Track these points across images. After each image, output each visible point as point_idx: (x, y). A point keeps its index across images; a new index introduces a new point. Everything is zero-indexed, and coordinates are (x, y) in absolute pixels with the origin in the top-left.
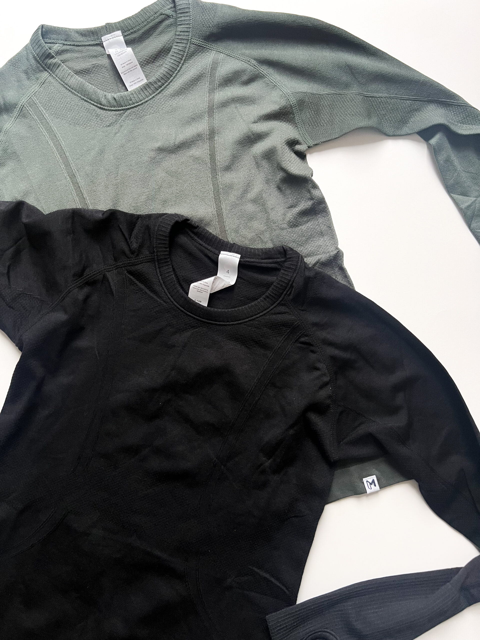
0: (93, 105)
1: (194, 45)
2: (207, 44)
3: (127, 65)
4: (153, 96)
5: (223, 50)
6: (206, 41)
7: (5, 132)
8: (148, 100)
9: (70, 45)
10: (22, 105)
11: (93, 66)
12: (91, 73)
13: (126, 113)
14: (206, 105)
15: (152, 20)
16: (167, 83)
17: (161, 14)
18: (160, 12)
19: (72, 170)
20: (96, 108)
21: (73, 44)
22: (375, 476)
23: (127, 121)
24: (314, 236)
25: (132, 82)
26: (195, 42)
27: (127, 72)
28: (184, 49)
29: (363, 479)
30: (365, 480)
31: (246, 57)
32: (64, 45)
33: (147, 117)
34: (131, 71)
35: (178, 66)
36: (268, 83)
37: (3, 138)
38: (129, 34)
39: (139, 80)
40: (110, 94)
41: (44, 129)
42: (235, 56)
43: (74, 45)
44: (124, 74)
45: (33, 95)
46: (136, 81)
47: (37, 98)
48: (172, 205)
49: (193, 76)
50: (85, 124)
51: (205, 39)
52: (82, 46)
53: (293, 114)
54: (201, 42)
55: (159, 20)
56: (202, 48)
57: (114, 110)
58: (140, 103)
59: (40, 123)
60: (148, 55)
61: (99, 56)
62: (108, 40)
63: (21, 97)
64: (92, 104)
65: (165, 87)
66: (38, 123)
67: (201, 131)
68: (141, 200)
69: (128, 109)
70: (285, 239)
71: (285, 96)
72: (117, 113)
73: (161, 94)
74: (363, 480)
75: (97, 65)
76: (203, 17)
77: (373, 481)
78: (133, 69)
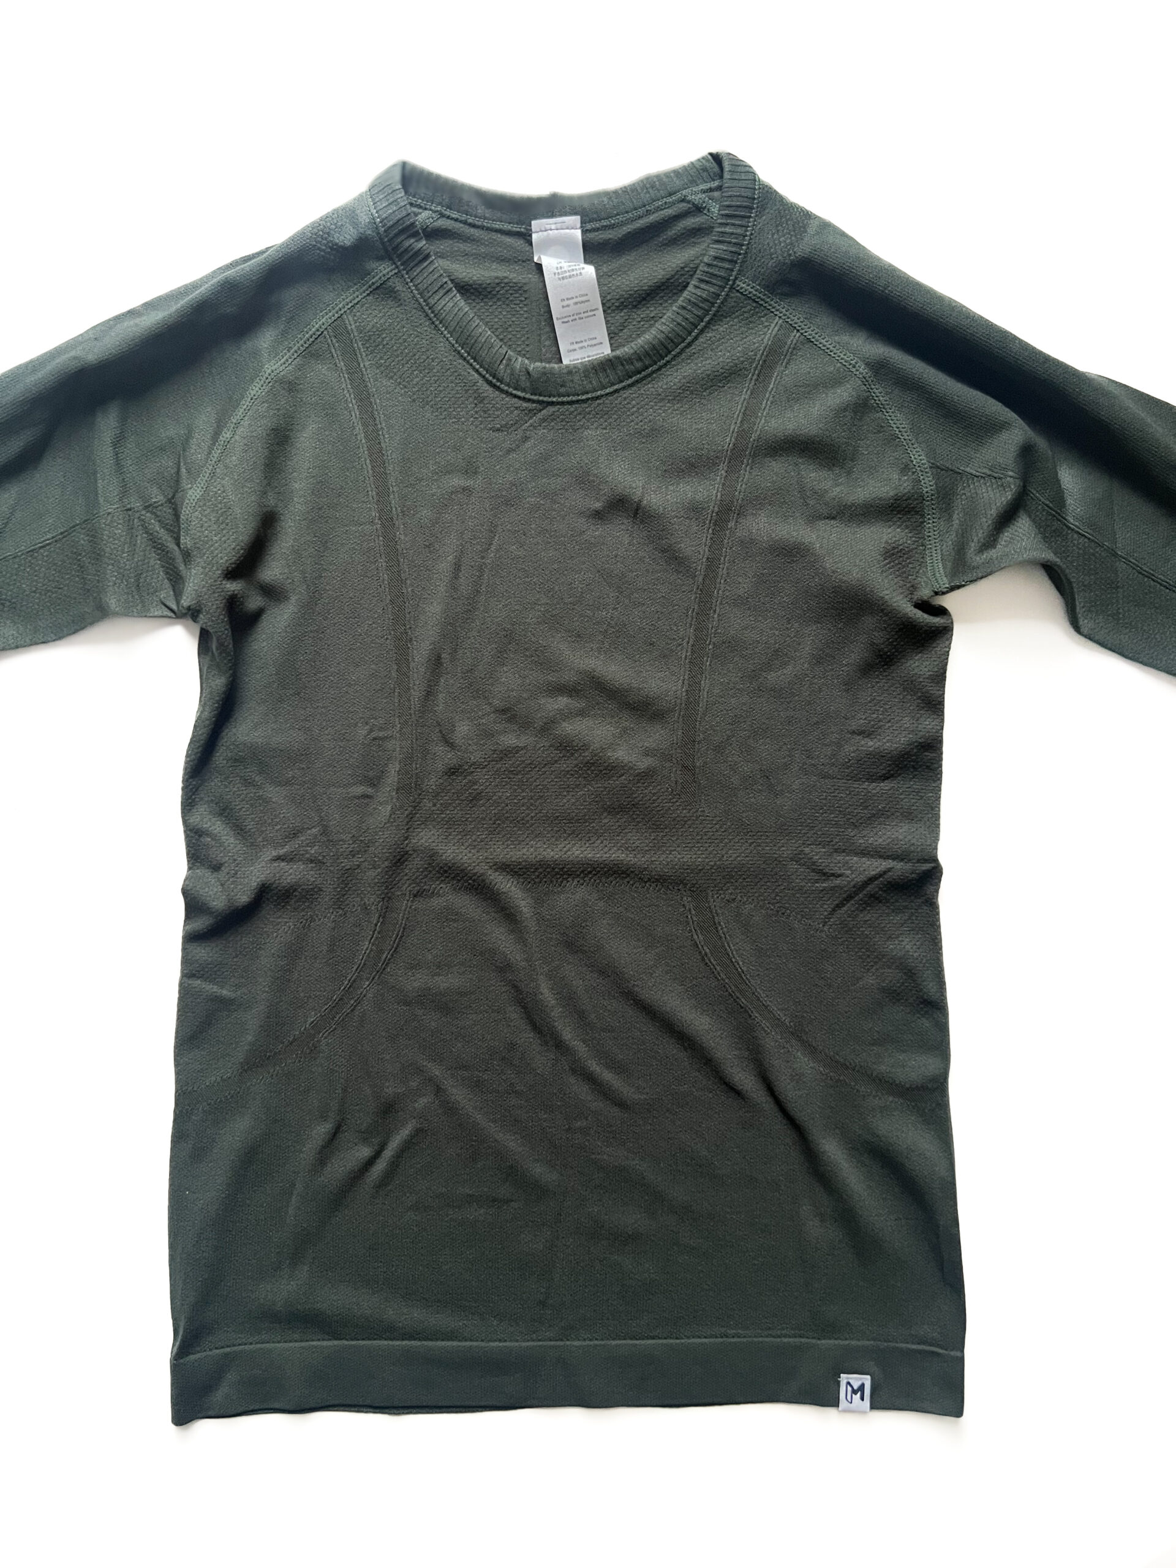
0: (477, 371)
1: (738, 294)
2: (768, 300)
3: (576, 303)
4: (616, 387)
5: (800, 324)
6: (768, 291)
7: (267, 378)
8: (602, 396)
9: (456, 220)
10: (318, 330)
11: (497, 281)
12: (489, 296)
13: (544, 412)
14: (728, 442)
15: (659, 209)
16: (655, 367)
17: (683, 201)
18: (682, 194)
19: (391, 508)
20: (481, 381)
21: (463, 219)
22: (869, 1377)
23: (541, 431)
24: (889, 813)
25: (576, 343)
26: (742, 288)
27: (570, 319)
28: (714, 298)
29: (842, 1375)
30: (844, 1378)
31: (848, 354)
32: (442, 215)
33: (590, 432)
34: (580, 318)
35: (690, 333)
36: (881, 426)
37: (260, 391)
38: (597, 230)
39: (594, 342)
40: (520, 359)
41: (352, 396)
42: (824, 346)
43: (465, 223)
44: (563, 322)
45: (348, 311)
46: (585, 344)
47: (356, 318)
48: (592, 650)
49: (718, 368)
50: (445, 410)
51: (766, 287)
52: (482, 228)
53: (923, 516)
54: (756, 291)
55: (674, 213)
56: (754, 305)
57: (519, 398)
58: (584, 397)
59: (348, 381)
60: (628, 289)
61: (516, 262)
62: (546, 231)
63: (321, 312)
64: (474, 368)
65: (650, 375)
66: (343, 379)
67: (701, 499)
68: (526, 618)
69: (552, 404)
70: (824, 799)
71: (914, 470)
72: (525, 405)
73: (633, 388)
74: (840, 1377)
75: (506, 281)
76: (776, 236)
77: (862, 1388)
78: (586, 315)
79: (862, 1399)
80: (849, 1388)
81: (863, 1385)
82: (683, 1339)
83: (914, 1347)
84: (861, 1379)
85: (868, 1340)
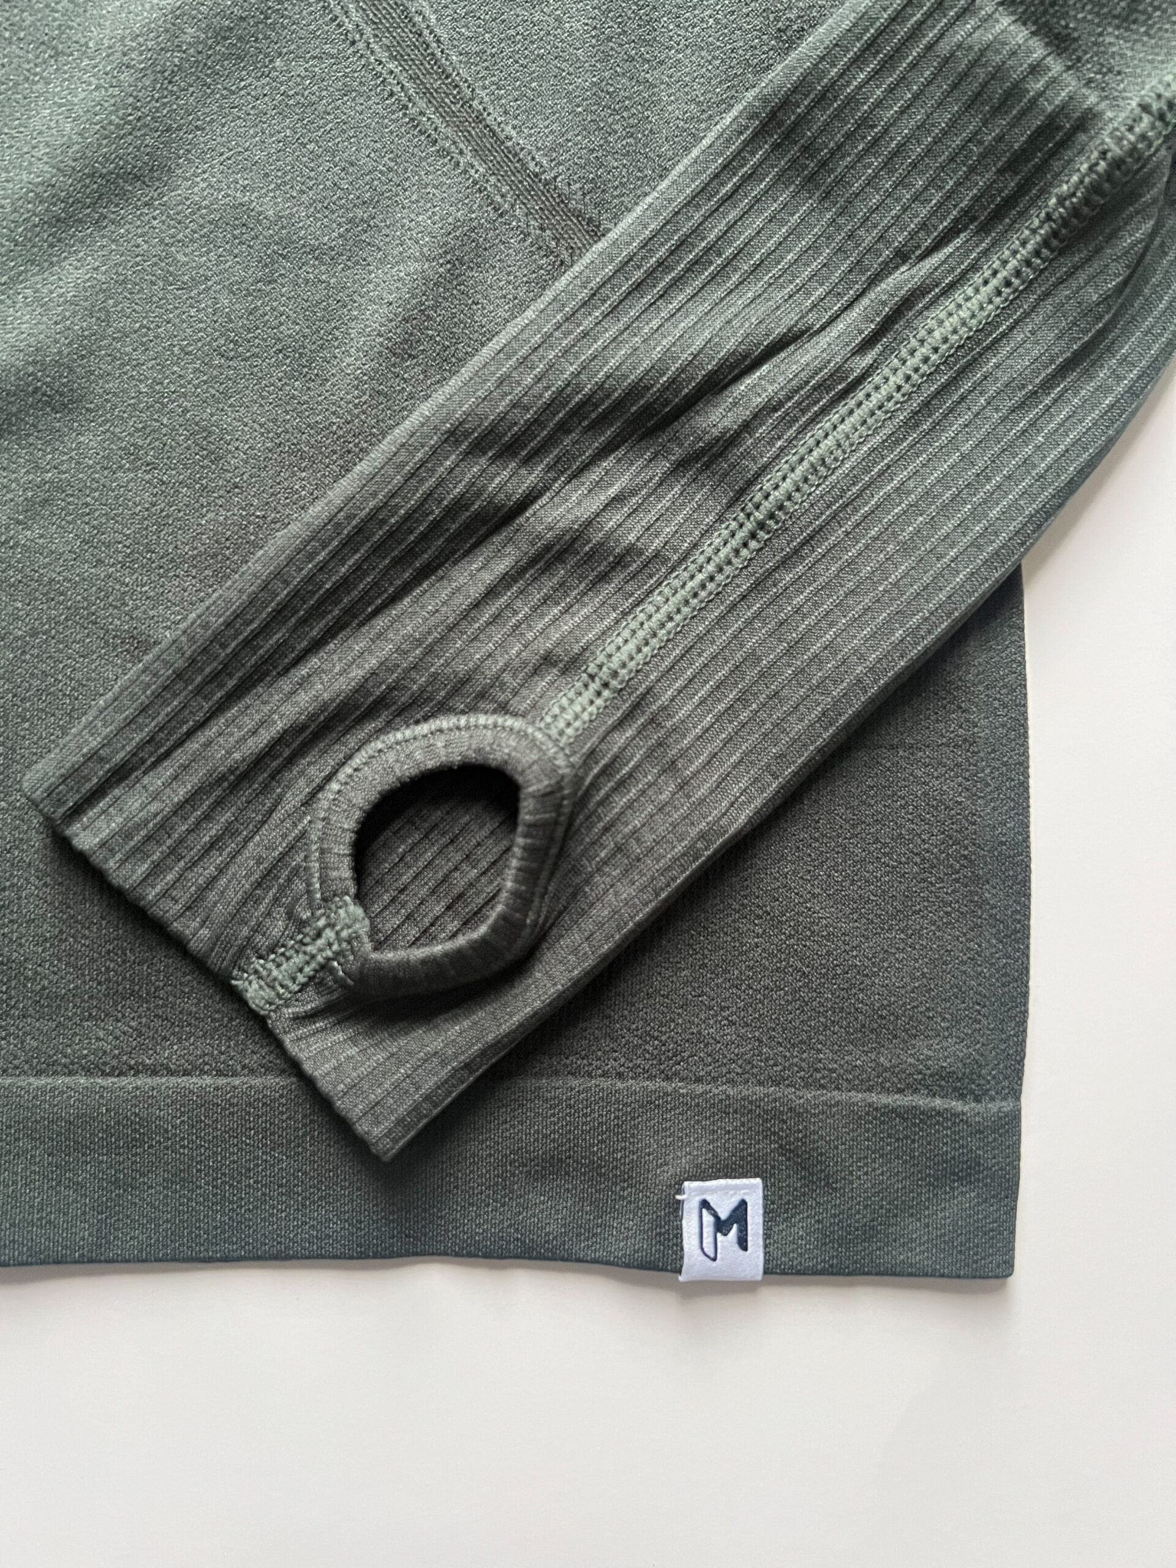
22: (755, 1182)
29: (686, 1184)
74: (681, 1191)
77: (740, 1212)
79: (743, 1243)
80: (708, 1219)
81: (743, 1205)
82: (235, 1074)
83: (886, 1099)
84: (737, 1188)
85: (760, 1083)
